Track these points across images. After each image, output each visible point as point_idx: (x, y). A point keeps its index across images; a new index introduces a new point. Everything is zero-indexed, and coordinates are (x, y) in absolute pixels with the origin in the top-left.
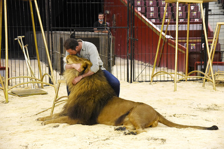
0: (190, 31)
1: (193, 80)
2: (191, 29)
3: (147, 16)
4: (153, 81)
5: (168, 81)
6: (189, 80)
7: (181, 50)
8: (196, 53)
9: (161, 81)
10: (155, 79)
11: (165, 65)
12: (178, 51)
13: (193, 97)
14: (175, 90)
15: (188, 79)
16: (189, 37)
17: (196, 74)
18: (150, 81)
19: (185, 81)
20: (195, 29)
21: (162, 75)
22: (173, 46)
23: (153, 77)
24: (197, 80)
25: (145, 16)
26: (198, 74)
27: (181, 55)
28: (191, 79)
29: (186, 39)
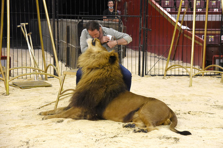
0: (208, 22)
1: (210, 75)
2: (210, 19)
3: (162, 4)
4: (167, 75)
5: (183, 75)
6: (207, 75)
7: (197, 42)
8: (214, 46)
9: (175, 75)
10: (169, 73)
11: (180, 59)
12: (195, 43)
13: (209, 93)
14: (191, 86)
15: (205, 74)
16: (207, 28)
17: (214, 69)
18: (163, 75)
19: (201, 75)
20: (214, 19)
21: (177, 69)
22: (189, 37)
23: (166, 70)
24: (215, 75)
25: (160, 5)
26: (216, 68)
27: (198, 48)
28: (208, 73)
29: (204, 30)
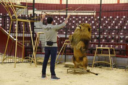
1: (26, 62)
2: (25, 36)
4: (4, 63)
5: (13, 62)
6: (24, 62)
8: (28, 48)
9: (8, 63)
11: (13, 55)
14: (15, 67)
16: (24, 40)
17: (28, 58)
18: (2, 63)
19: (22, 62)
20: (27, 36)
23: (4, 60)
24: (28, 62)
25: (4, 29)
28: (25, 61)
29: (23, 41)
